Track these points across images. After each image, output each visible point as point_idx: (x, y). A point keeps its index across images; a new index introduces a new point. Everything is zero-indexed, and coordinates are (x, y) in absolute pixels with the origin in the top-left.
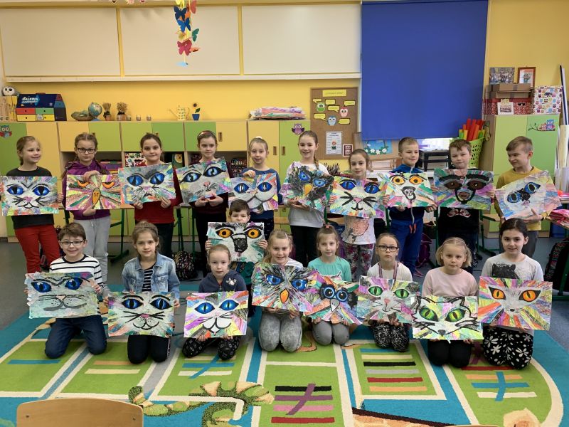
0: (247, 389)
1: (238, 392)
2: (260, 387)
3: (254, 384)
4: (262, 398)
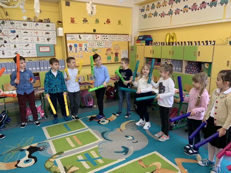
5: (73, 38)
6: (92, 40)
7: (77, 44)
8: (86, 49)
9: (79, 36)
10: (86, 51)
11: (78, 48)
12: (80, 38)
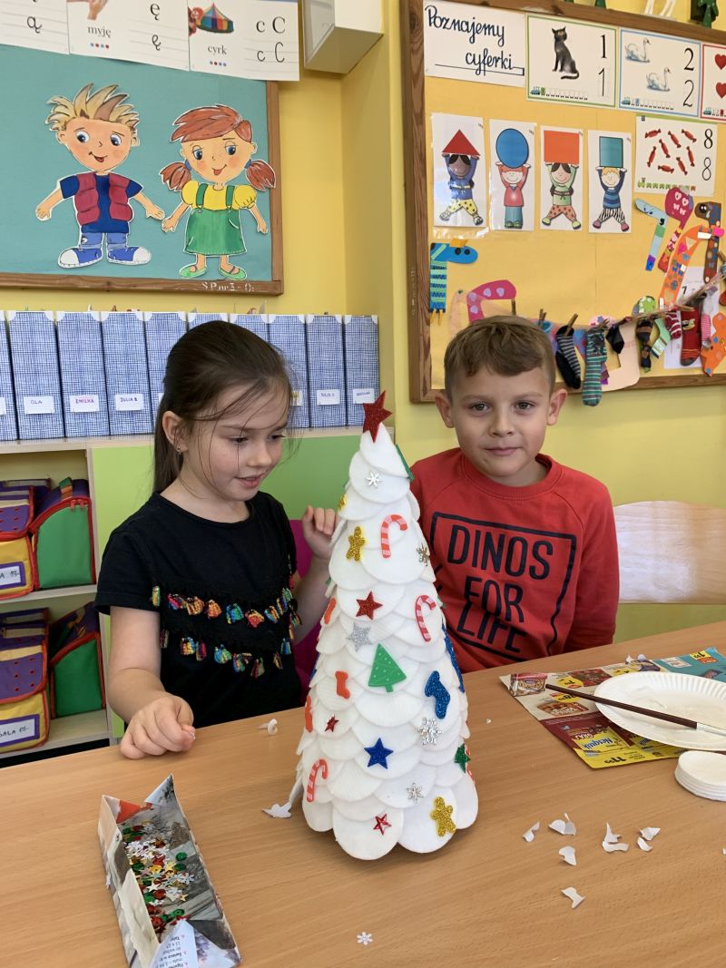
5: (494, 52)
6: (673, 99)
7: (524, 128)
8: (612, 200)
9: (560, 37)
10: (612, 226)
11: (540, 175)
12: (564, 59)
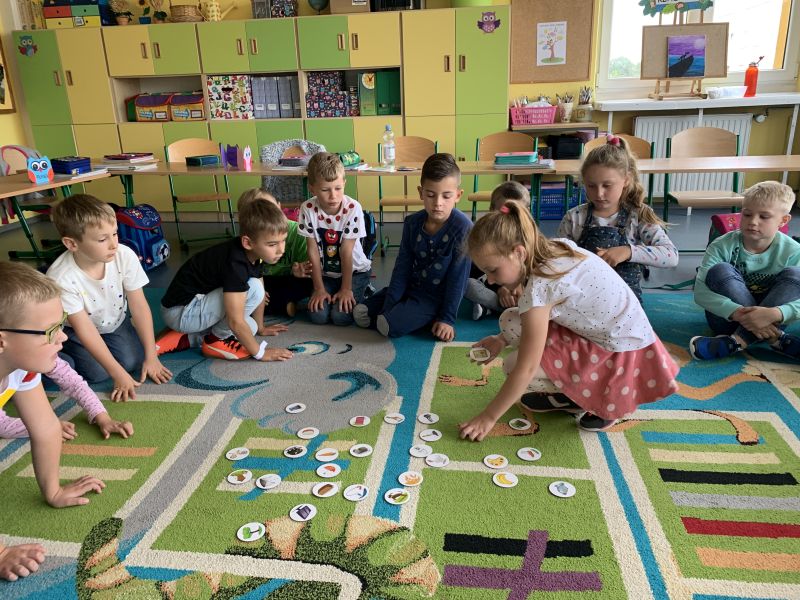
0: (372, 540)
1: (349, 550)
2: (405, 535)
3: (392, 524)
4: (407, 574)
